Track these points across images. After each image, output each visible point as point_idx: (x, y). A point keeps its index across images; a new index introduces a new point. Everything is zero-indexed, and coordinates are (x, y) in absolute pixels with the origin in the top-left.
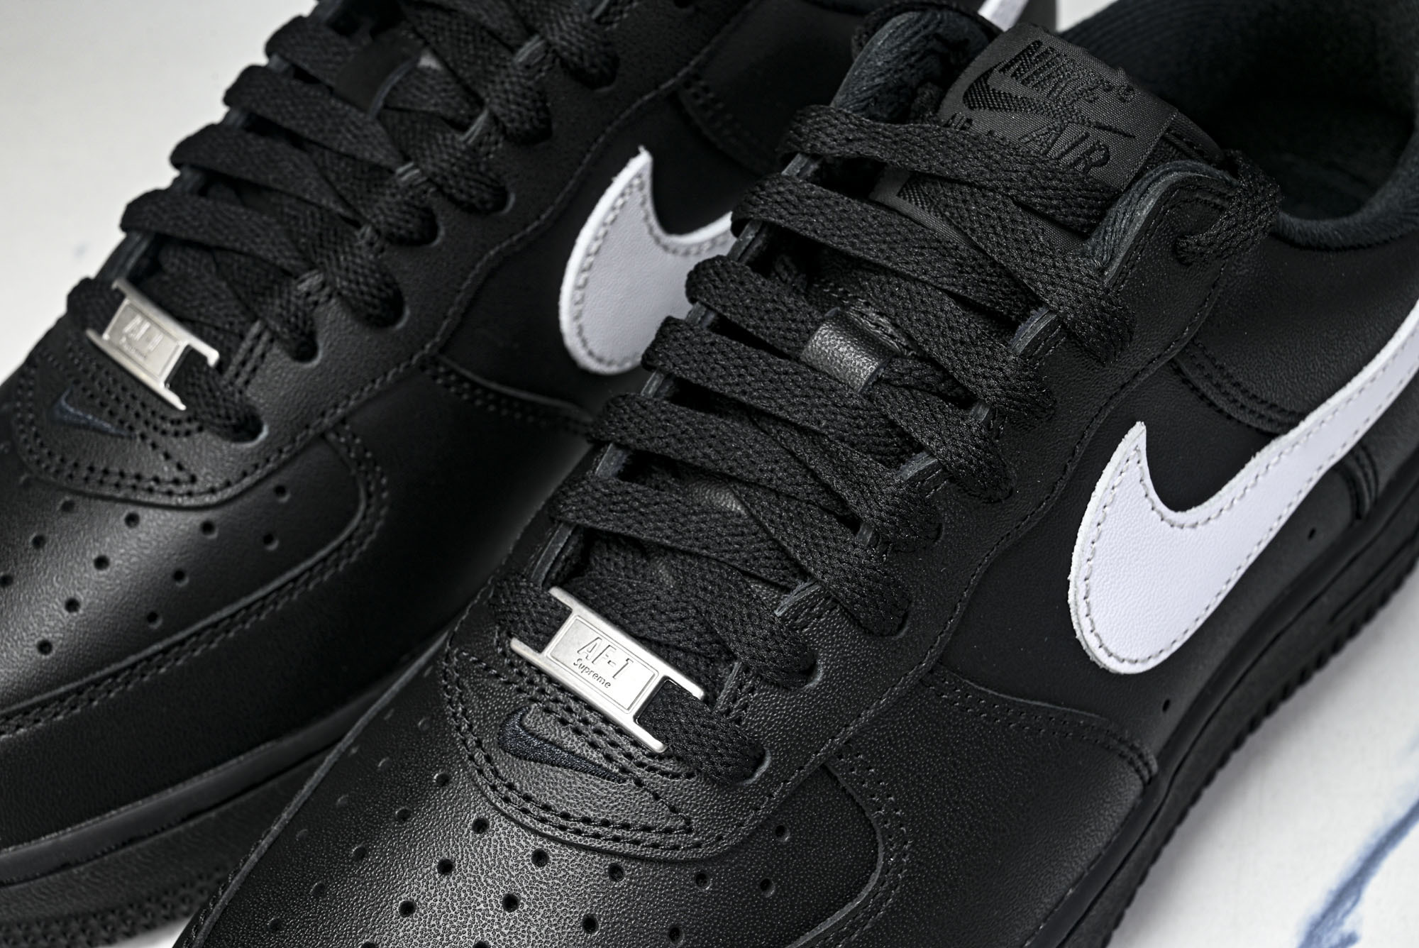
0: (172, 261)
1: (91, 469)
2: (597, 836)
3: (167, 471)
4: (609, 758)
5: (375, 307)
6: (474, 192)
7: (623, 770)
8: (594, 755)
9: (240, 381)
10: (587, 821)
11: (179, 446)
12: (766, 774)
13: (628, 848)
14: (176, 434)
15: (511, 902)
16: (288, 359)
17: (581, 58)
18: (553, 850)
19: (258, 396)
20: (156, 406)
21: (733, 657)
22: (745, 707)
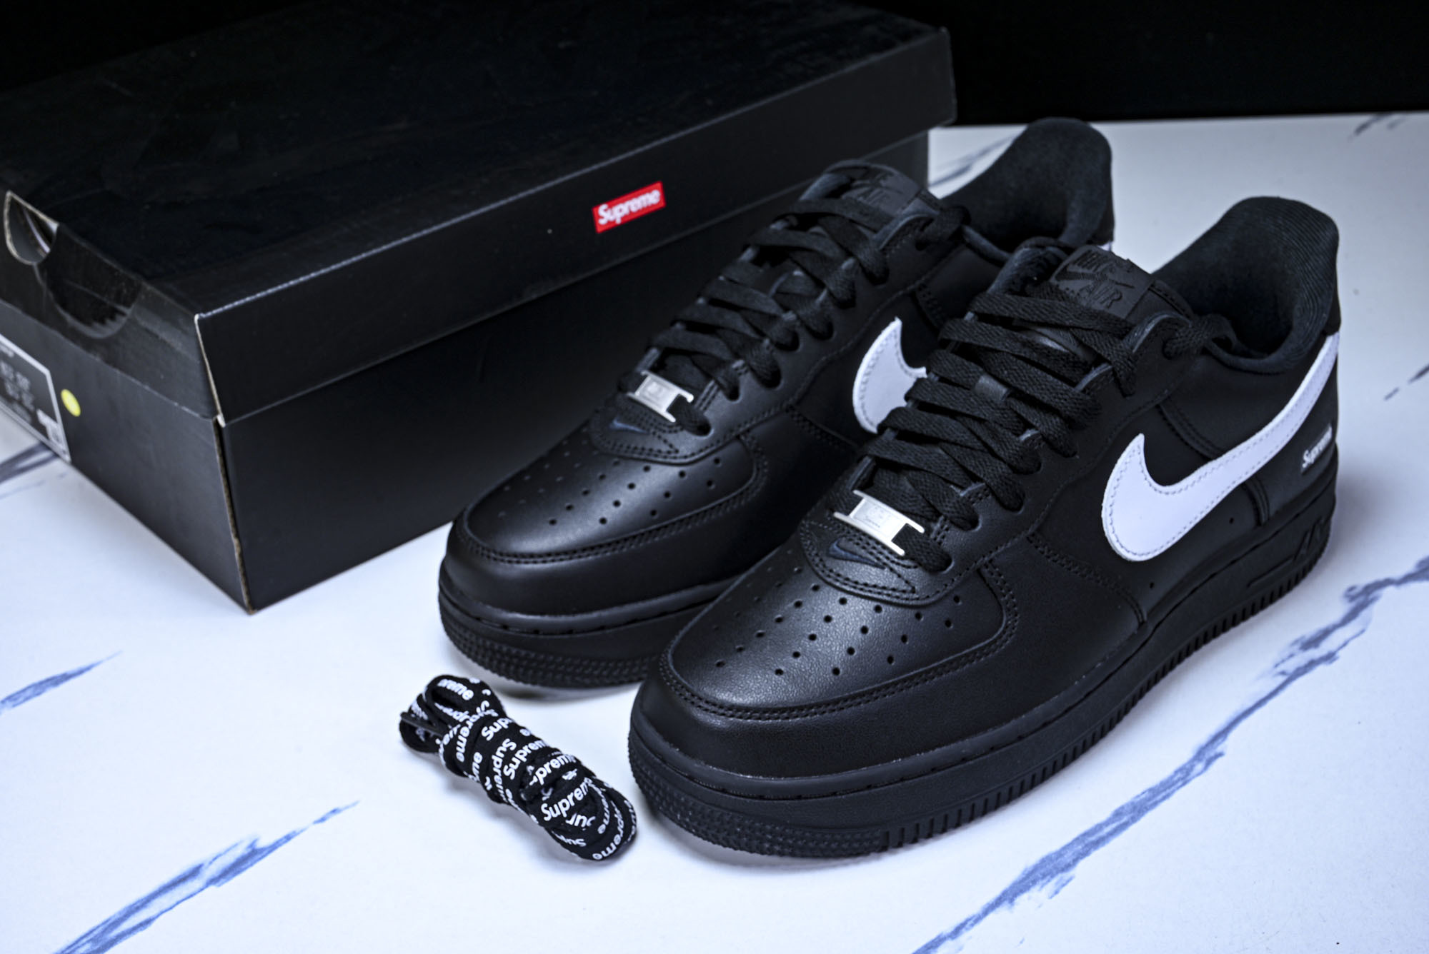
0: (672, 361)
1: (628, 447)
2: (870, 591)
3: (665, 448)
5: (768, 375)
6: (817, 325)
7: (885, 564)
8: (871, 557)
9: (702, 408)
10: (866, 585)
11: (671, 437)
12: (952, 569)
13: (885, 598)
14: (670, 432)
16: (725, 399)
18: (849, 598)
19: (709, 415)
20: (660, 420)
21: (939, 514)
22: (943, 537)
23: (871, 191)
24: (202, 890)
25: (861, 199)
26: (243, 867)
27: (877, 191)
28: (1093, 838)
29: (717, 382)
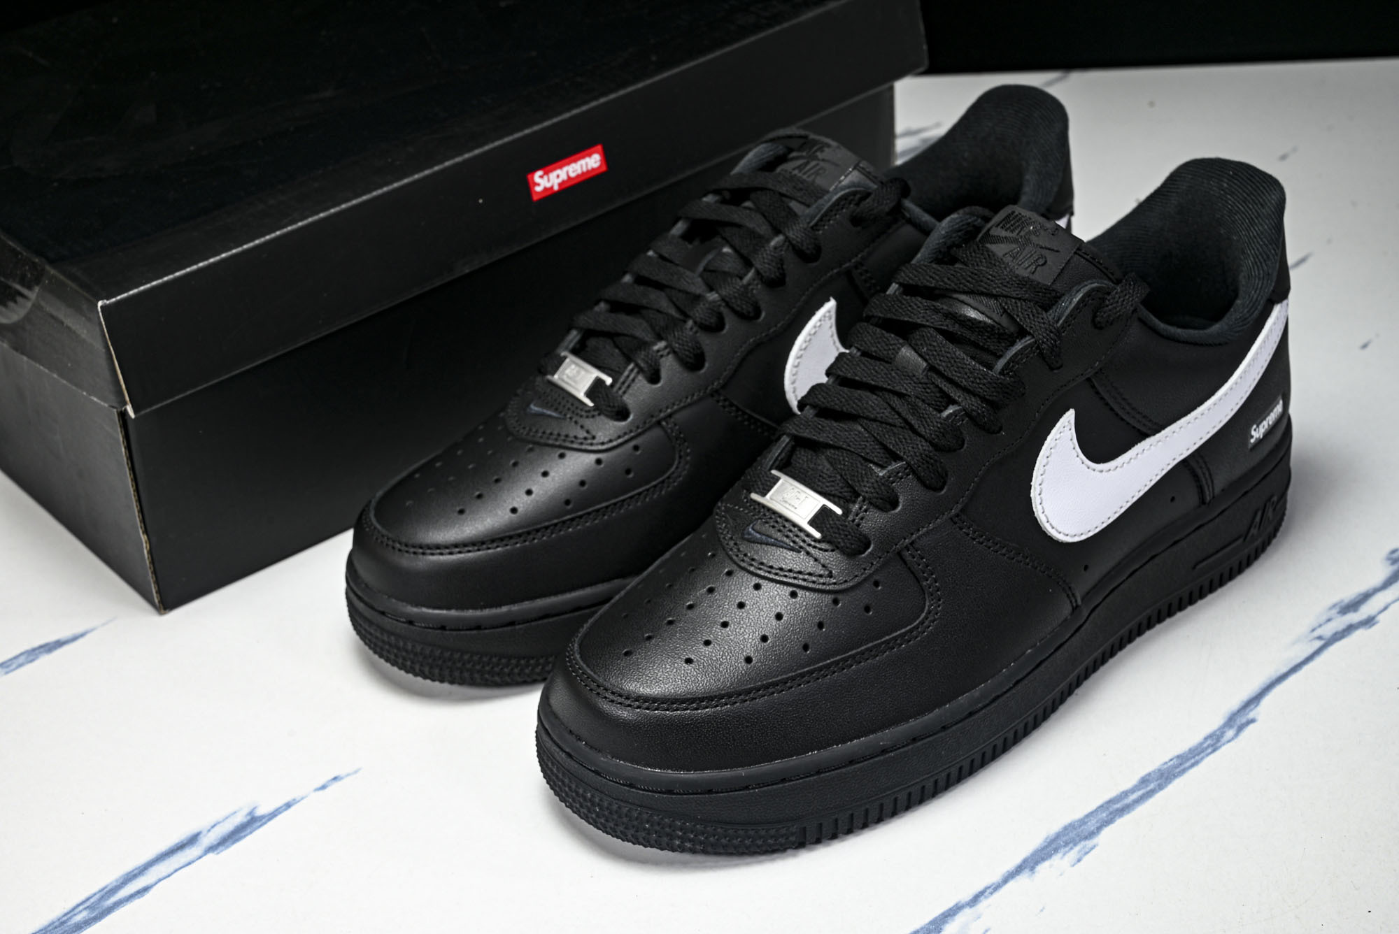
0: (592, 342)
1: (544, 433)
2: (786, 576)
3: (582, 434)
4: (794, 542)
5: (690, 358)
6: (744, 307)
7: (801, 547)
8: (787, 541)
9: (621, 392)
10: (781, 569)
11: (588, 423)
13: (800, 582)
14: (587, 417)
16: (645, 382)
17: (802, 245)
18: (764, 583)
19: (628, 399)
20: (577, 404)
21: (858, 495)
22: (862, 519)
23: (807, 163)
24: (200, 857)
25: (796, 172)
26: (243, 834)
27: (813, 163)
28: (1118, 806)
29: (637, 365)
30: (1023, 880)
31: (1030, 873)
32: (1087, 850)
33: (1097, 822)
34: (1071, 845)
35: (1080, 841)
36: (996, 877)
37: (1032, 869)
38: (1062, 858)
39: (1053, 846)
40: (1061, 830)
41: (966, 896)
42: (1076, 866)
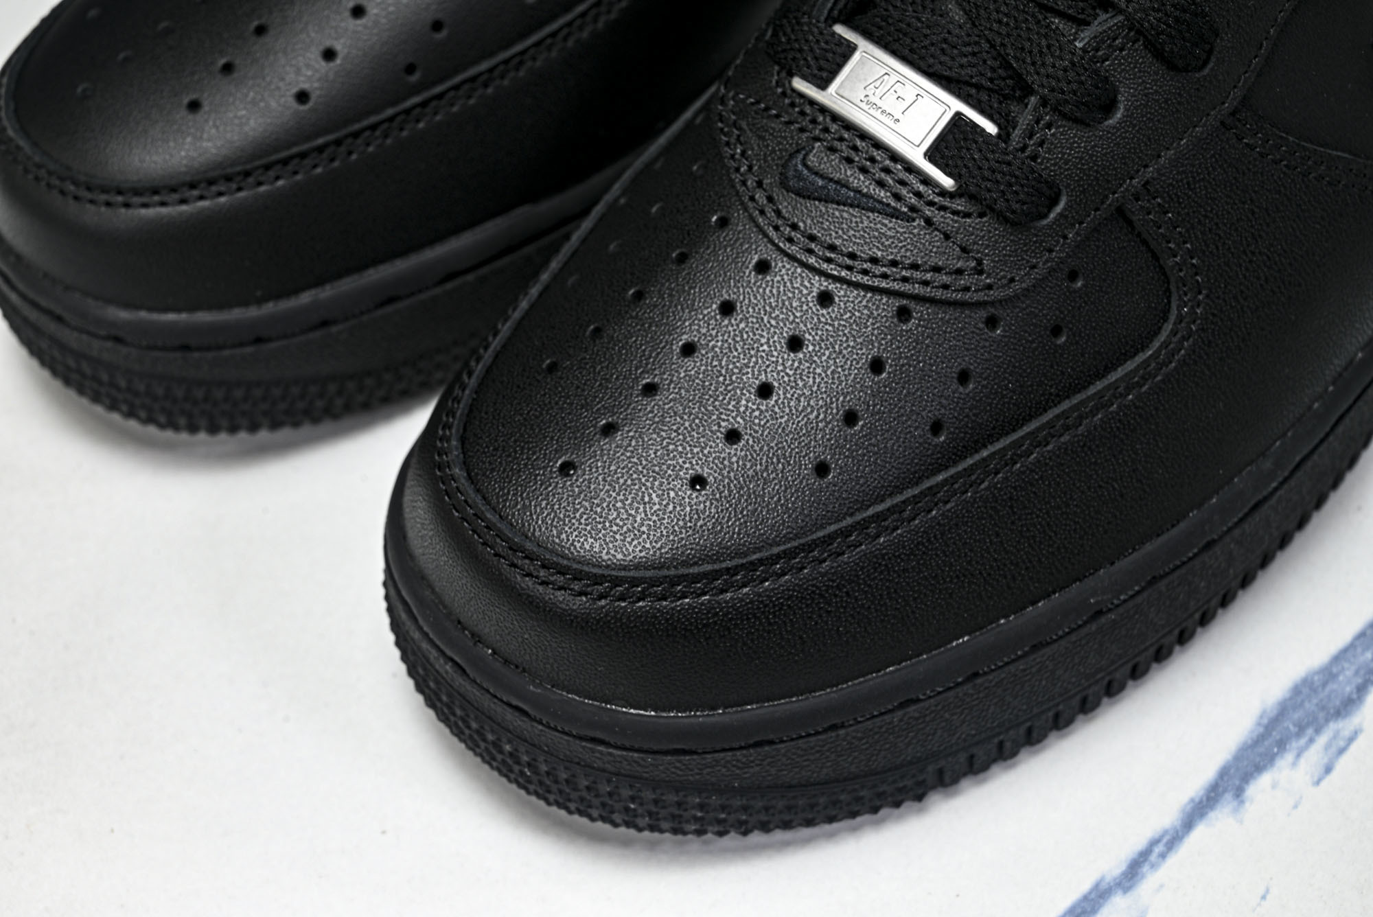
2: (884, 276)
4: (897, 197)
7: (913, 209)
8: (882, 194)
10: (874, 261)
12: (1061, 215)
13: (918, 289)
15: (795, 344)
18: (839, 291)
21: (1029, 93)
22: (1042, 143)
30: (1220, 822)
31: (1235, 803)
32: (1342, 743)
33: (1357, 673)
34: (1310, 731)
35: (1327, 721)
36: (1167, 817)
37: (1239, 793)
38: (1294, 764)
39: (1276, 735)
40: (1288, 695)
41: (1112, 864)
42: (1324, 784)
